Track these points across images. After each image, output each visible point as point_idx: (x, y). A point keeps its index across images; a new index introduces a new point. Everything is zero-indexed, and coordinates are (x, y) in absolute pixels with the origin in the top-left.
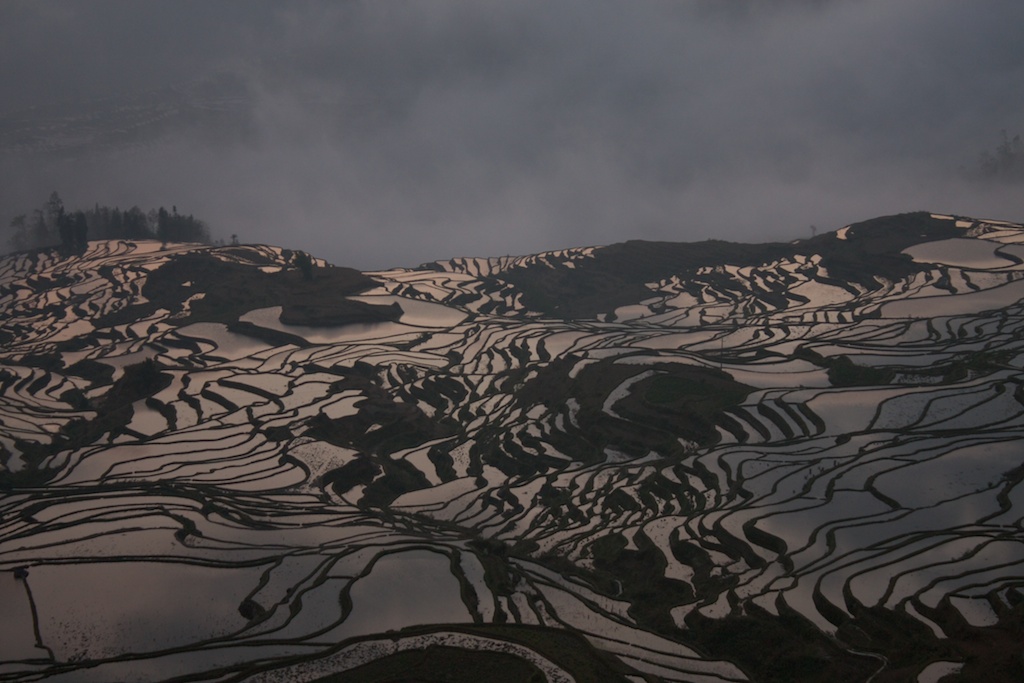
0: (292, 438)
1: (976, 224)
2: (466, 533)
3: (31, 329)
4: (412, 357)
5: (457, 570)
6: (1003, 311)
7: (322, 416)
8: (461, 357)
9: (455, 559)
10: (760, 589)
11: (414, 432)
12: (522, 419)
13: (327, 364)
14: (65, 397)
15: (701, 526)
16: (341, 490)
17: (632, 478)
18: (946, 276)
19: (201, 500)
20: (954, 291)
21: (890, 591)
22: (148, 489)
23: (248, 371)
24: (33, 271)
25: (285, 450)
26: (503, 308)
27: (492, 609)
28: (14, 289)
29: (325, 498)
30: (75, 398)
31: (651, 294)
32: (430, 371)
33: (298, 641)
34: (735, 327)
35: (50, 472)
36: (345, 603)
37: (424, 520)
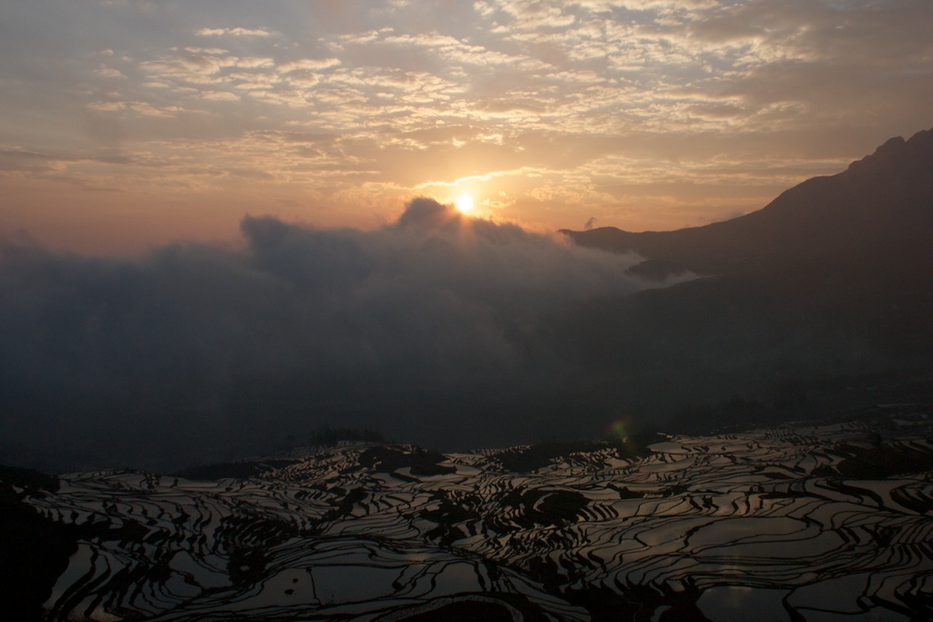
0: (413, 518)
2: (480, 556)
3: (315, 474)
4: (460, 487)
5: (477, 570)
6: (685, 469)
7: (425, 510)
8: (479, 487)
9: (476, 567)
10: (594, 577)
11: (461, 516)
12: (503, 511)
13: (428, 489)
14: (328, 501)
15: (571, 553)
16: (432, 539)
17: (545, 535)
18: (663, 456)
19: (378, 542)
20: (666, 462)
21: (643, 578)
22: (358, 537)
23: (397, 492)
24: (317, 452)
25: (411, 523)
26: (495, 468)
27: (490, 586)
28: (309, 459)
29: (426, 542)
30: (331, 501)
31: (552, 463)
32: (467, 493)
33: (415, 598)
34: (584, 476)
35: (321, 530)
36: (433, 583)
37: (464, 551)
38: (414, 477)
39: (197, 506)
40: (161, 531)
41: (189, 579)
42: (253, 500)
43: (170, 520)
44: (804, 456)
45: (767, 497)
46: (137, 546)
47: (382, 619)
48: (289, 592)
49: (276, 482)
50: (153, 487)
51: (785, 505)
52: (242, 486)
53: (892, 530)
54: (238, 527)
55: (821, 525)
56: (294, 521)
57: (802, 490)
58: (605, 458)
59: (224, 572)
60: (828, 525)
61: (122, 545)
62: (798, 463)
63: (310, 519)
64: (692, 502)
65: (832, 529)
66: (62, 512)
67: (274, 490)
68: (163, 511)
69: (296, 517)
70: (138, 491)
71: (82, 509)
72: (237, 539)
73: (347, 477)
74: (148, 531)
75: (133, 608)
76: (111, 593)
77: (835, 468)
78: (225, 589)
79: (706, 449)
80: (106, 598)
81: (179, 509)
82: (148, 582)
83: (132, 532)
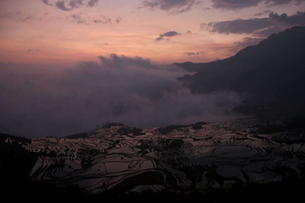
1: (209, 123)
2: (153, 158)
3: (105, 136)
4: (147, 139)
5: (152, 162)
6: (212, 132)
7: (137, 145)
8: (152, 139)
9: (152, 161)
10: (186, 163)
11: (147, 147)
12: (159, 145)
13: (137, 139)
16: (139, 154)
17: (172, 152)
19: (124, 155)
20: (206, 130)
21: (200, 164)
22: (118, 154)
23: (129, 141)
24: (105, 130)
25: (133, 149)
26: (157, 133)
28: (103, 132)
29: (137, 155)
30: (110, 144)
31: (173, 131)
32: (149, 140)
33: (135, 171)
34: (183, 135)
35: (107, 152)
36: (140, 166)
37: (149, 157)
38: (134, 136)
39: (71, 146)
40: (61, 154)
41: (70, 167)
42: (87, 144)
43: (64, 150)
44: (247, 128)
45: (236, 140)
46: (55, 158)
47: (126, 177)
48: (99, 170)
49: (94, 139)
50: (58, 141)
51: (241, 142)
52: (84, 140)
53: (272, 149)
54: (83, 152)
55: (251, 147)
56: (99, 150)
57: (246, 137)
58: (189, 129)
59: (80, 165)
60: (253, 148)
61: (50, 158)
62: (245, 130)
63: (104, 149)
64: (214, 142)
65: (255, 148)
66: (33, 149)
67: (93, 141)
68: (61, 148)
69: (100, 148)
70: (54, 143)
71: (38, 148)
72: (83, 155)
73: (114, 137)
74: (57, 154)
75: (54, 175)
76: (48, 171)
77: (256, 131)
78: (80, 170)
79: (218, 126)
80: (47, 173)
81: (66, 147)
82: (58, 168)
83: (53, 154)
